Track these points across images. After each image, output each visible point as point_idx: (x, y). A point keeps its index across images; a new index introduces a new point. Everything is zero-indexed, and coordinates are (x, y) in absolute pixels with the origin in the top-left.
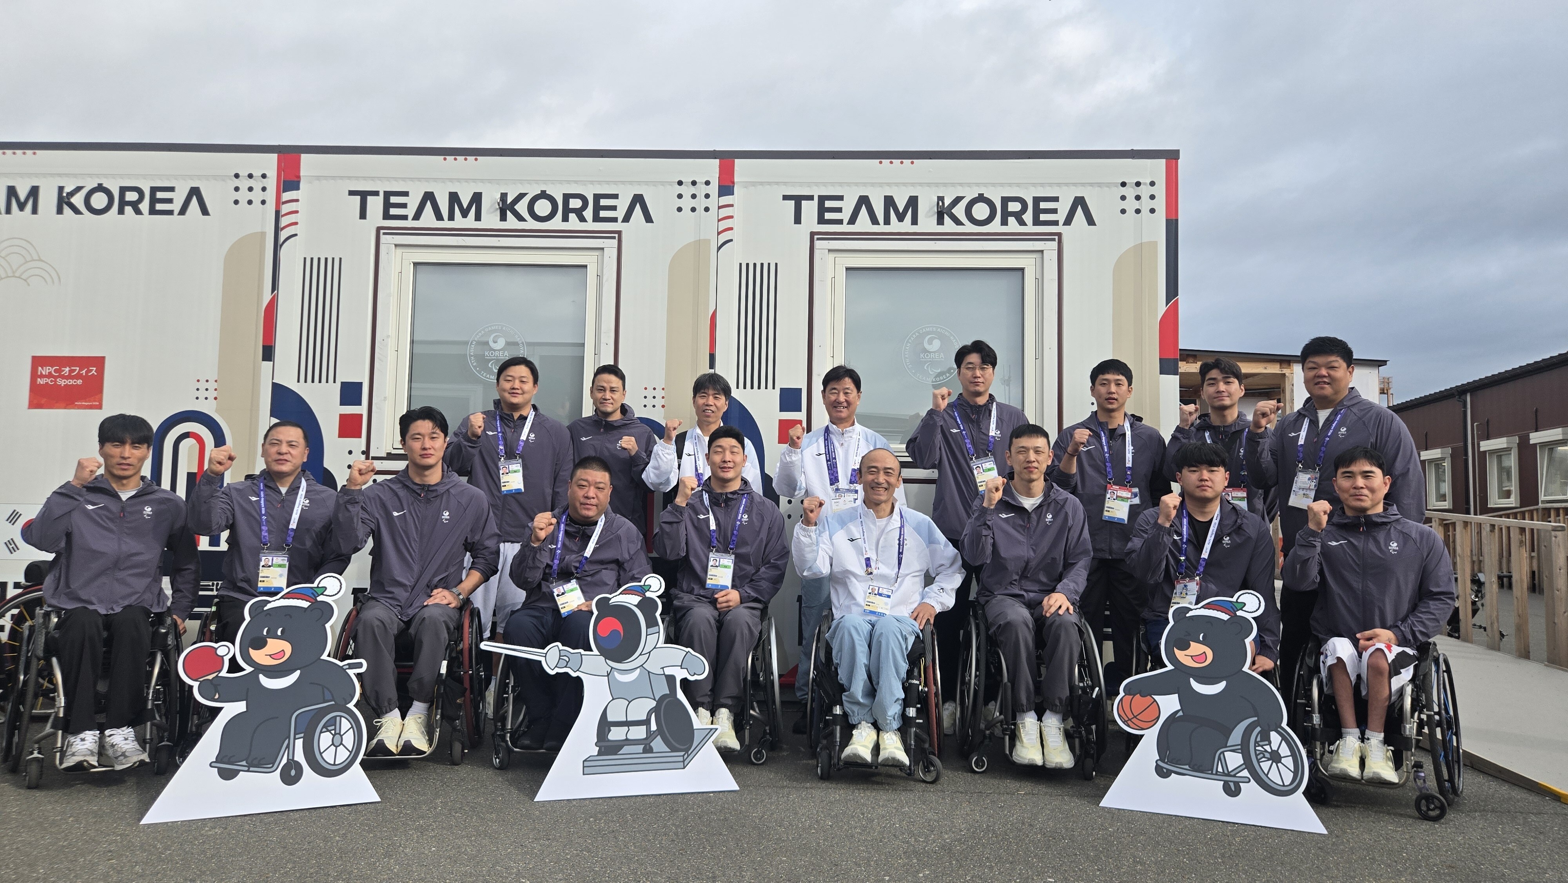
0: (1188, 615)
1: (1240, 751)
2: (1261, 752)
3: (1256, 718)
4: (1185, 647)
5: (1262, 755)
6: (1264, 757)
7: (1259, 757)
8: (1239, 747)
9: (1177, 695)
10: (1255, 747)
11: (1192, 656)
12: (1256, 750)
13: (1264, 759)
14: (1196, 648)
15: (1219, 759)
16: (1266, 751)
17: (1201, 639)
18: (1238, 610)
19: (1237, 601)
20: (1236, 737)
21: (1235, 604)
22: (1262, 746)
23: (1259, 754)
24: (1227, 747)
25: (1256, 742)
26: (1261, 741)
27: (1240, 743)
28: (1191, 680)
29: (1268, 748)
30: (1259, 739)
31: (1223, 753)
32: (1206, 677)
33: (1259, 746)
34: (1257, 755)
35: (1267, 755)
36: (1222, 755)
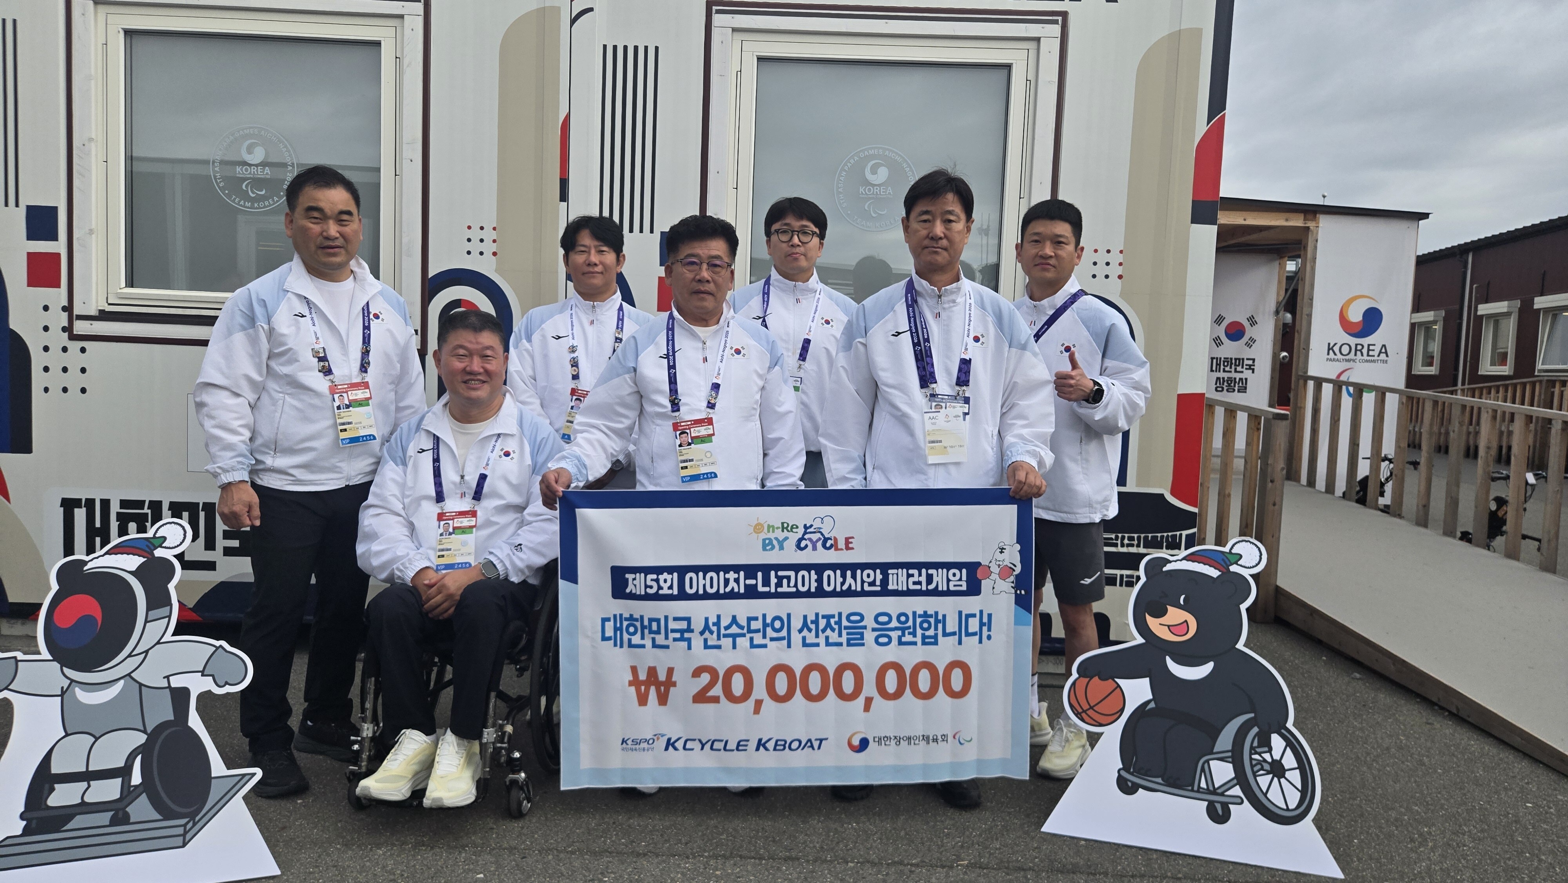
0: (1165, 569)
1: (1230, 760)
2: (1259, 762)
3: (1252, 715)
4: (1160, 613)
5: (1259, 767)
6: (1262, 769)
7: (1256, 769)
8: (1230, 754)
9: (1148, 679)
10: (1251, 754)
11: (1169, 626)
12: (1251, 759)
13: (1262, 772)
14: (1175, 615)
15: (1203, 770)
16: (1265, 761)
17: (1182, 602)
18: (1232, 564)
20: (1225, 740)
22: (1260, 754)
23: (1256, 765)
24: (1212, 753)
25: (1252, 748)
26: (1259, 746)
27: (1230, 748)
28: (1168, 658)
29: (1267, 756)
30: (1255, 744)
31: (1208, 761)
32: (1188, 655)
33: (1256, 753)
34: (1252, 766)
35: (1267, 767)
36: (1206, 766)
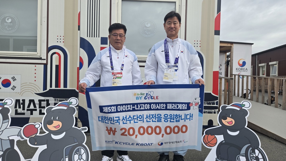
0: (226, 108)
1: (245, 156)
2: (252, 157)
3: (250, 144)
4: (225, 119)
5: (252, 158)
8: (244, 155)
9: (223, 135)
11: (228, 122)
12: (250, 156)
14: (229, 119)
15: (238, 159)
16: (254, 156)
17: (231, 116)
18: (243, 107)
19: (242, 104)
20: (243, 151)
21: (242, 105)
22: (252, 155)
24: (240, 154)
25: (250, 153)
26: (252, 153)
27: (245, 153)
28: (228, 130)
29: (254, 155)
30: (251, 152)
31: (239, 156)
32: (233, 129)
33: (251, 154)
35: (254, 158)
36: (238, 157)
